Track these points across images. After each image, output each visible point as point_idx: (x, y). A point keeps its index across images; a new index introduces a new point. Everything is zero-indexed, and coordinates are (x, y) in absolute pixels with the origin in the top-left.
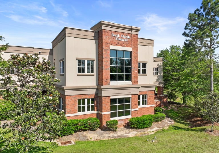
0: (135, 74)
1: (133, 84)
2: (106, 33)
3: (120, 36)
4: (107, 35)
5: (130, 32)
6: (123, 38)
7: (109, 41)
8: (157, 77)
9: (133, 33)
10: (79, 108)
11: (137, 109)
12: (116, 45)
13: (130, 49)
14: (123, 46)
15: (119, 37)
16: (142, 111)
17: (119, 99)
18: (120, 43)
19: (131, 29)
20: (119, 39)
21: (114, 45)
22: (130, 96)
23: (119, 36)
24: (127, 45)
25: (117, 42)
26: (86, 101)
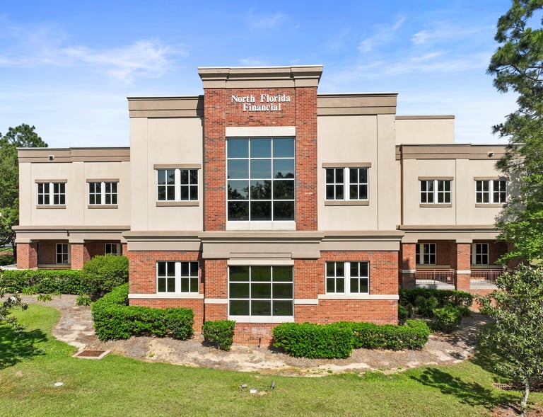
0: (306, 199)
1: (297, 229)
2: (215, 97)
3: (258, 98)
4: (218, 101)
5: (290, 84)
6: (265, 102)
7: (223, 115)
8: (501, 209)
9: (299, 83)
10: (162, 282)
11: (315, 301)
12: (246, 124)
13: (289, 131)
14: (267, 125)
15: (253, 104)
16: (350, 311)
17: (254, 267)
18: (256, 117)
19: (292, 76)
20: (254, 108)
21: (239, 125)
22: (291, 262)
23: (253, 99)
24: (280, 120)
25: (246, 116)
26: (178, 266)
